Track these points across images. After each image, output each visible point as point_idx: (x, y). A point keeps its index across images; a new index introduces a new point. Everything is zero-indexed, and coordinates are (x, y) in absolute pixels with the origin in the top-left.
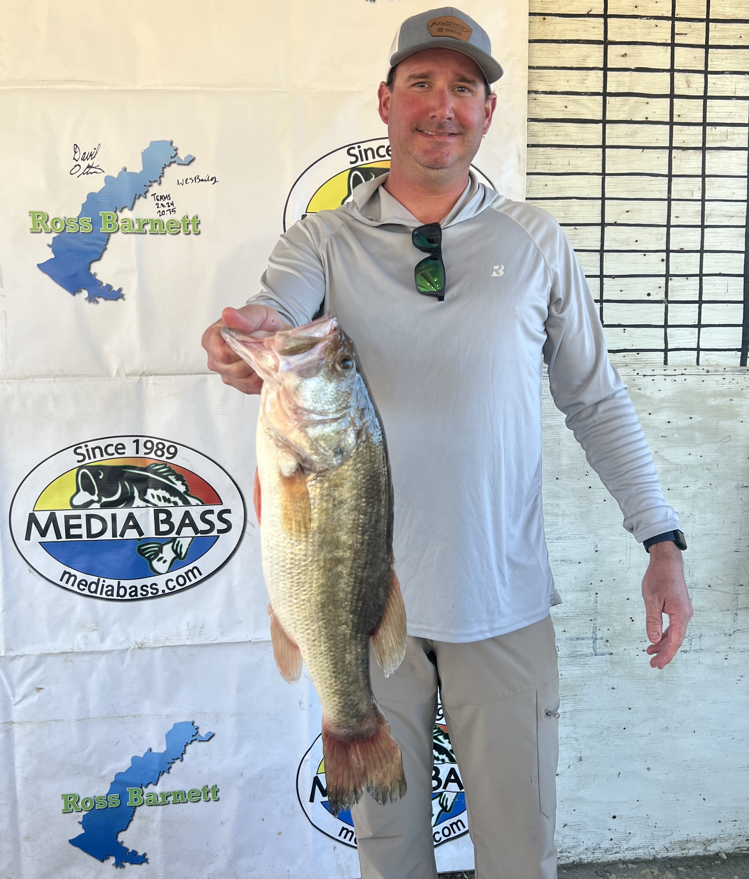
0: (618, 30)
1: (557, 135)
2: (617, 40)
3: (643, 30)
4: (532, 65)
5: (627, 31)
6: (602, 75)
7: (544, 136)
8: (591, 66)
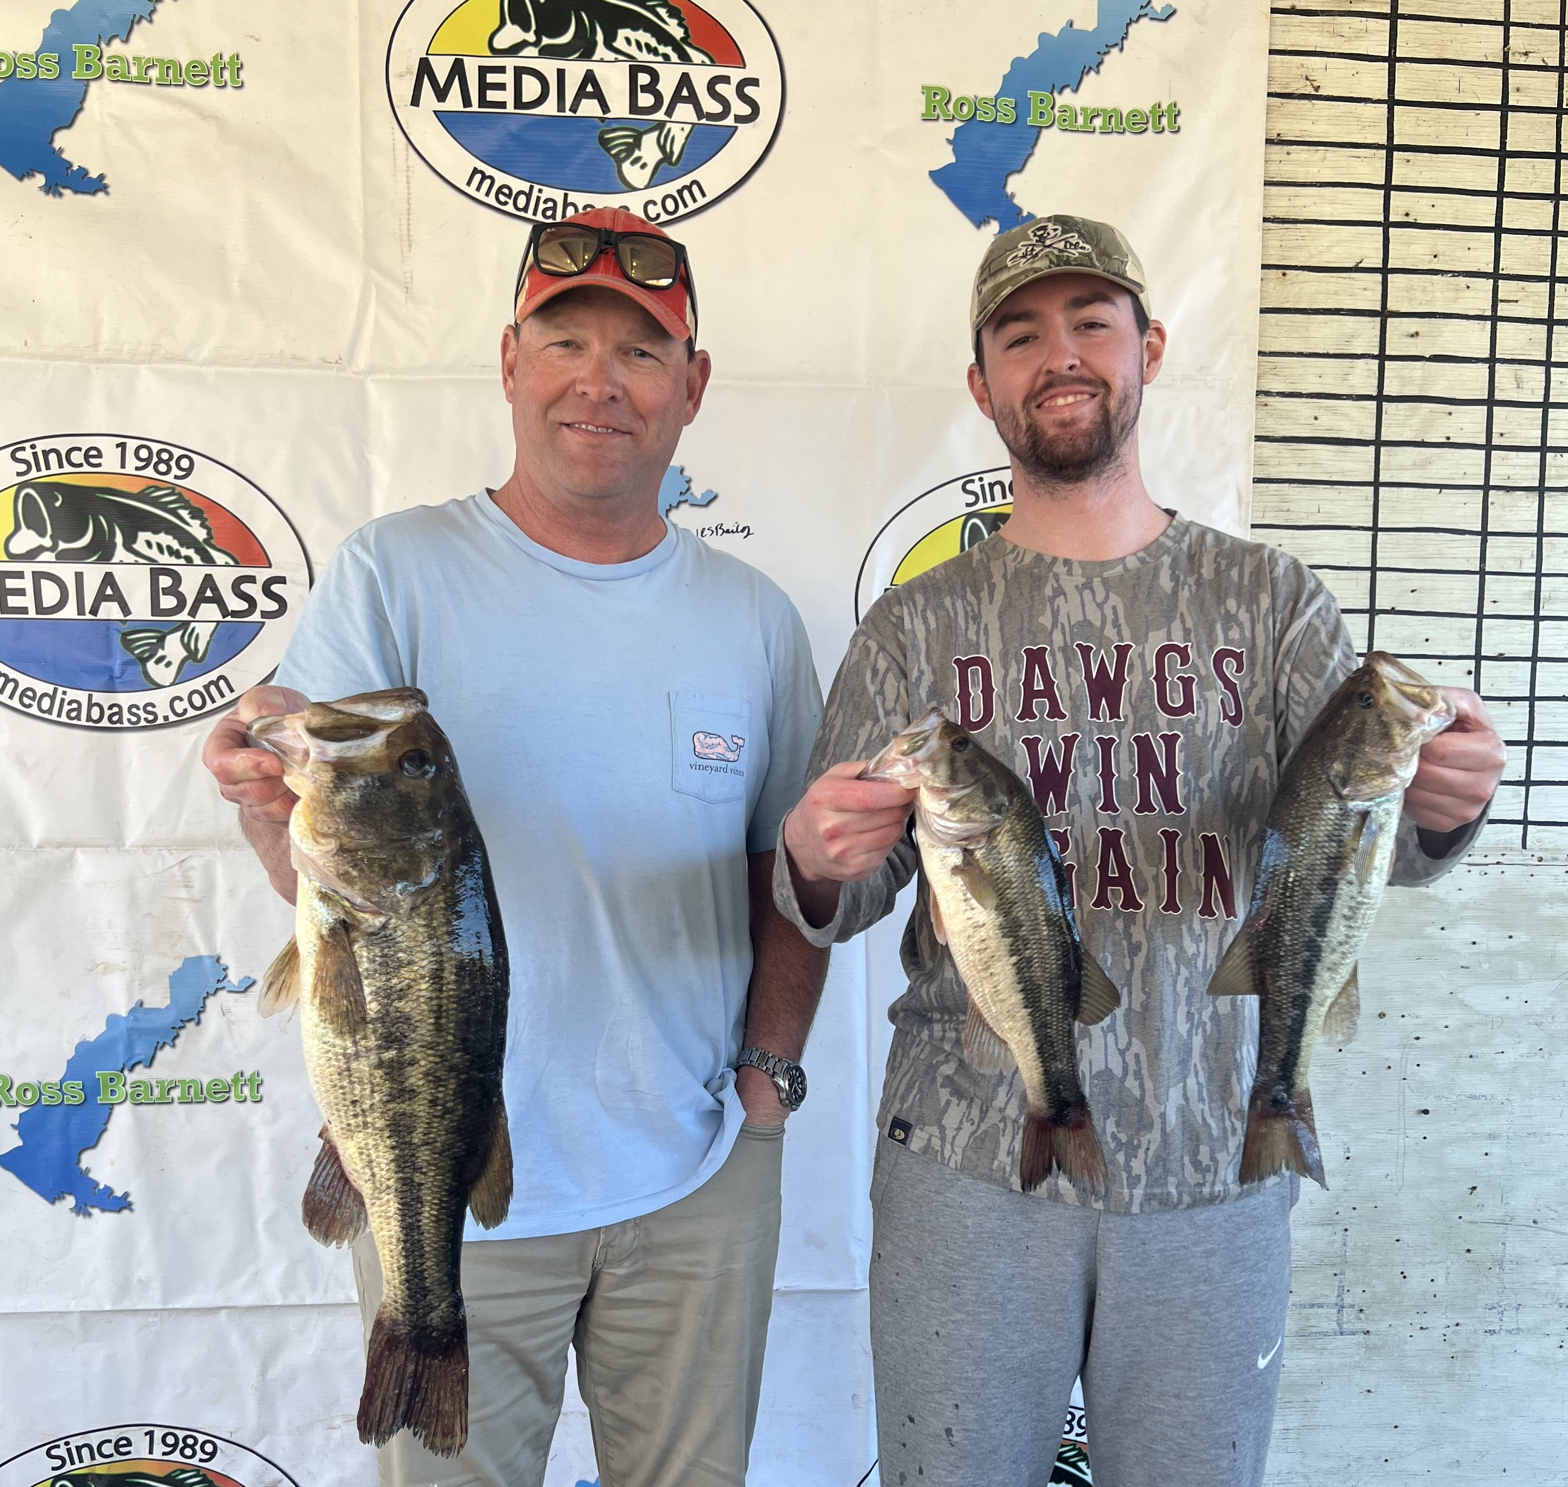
0: (1405, 294)
1: (1300, 464)
2: (1404, 310)
3: (1446, 294)
4: (1263, 349)
5: (1418, 294)
6: (1376, 367)
7: (1279, 464)
8: (1359, 352)
